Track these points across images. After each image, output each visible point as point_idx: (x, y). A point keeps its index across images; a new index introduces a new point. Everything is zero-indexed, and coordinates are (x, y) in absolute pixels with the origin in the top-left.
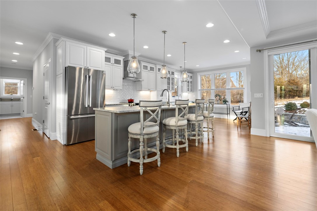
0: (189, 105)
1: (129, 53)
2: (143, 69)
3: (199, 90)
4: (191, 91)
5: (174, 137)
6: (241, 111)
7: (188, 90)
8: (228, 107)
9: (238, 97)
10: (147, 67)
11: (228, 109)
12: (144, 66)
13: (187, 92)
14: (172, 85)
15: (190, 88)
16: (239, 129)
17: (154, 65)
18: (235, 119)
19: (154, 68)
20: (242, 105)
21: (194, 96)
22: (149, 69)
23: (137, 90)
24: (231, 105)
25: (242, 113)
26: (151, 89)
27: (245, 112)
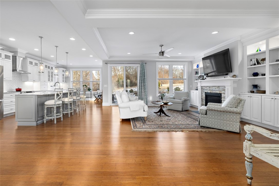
0: (63, 92)
1: (18, 51)
2: (29, 64)
3: (72, 81)
4: (65, 82)
5: (65, 109)
6: (98, 95)
7: (63, 82)
8: (91, 93)
9: (97, 86)
10: (32, 62)
11: (91, 94)
12: (30, 61)
13: (62, 83)
14: (51, 77)
15: (64, 80)
16: (97, 105)
17: (38, 61)
18: (95, 100)
19: (37, 64)
20: (99, 91)
21: (68, 86)
22: (34, 64)
23: (23, 81)
24: (93, 92)
25: (98, 96)
26: (36, 81)
27: (100, 95)
